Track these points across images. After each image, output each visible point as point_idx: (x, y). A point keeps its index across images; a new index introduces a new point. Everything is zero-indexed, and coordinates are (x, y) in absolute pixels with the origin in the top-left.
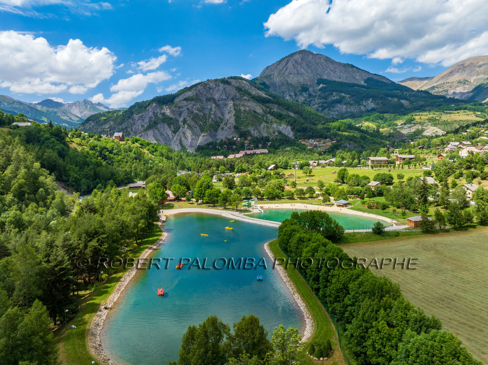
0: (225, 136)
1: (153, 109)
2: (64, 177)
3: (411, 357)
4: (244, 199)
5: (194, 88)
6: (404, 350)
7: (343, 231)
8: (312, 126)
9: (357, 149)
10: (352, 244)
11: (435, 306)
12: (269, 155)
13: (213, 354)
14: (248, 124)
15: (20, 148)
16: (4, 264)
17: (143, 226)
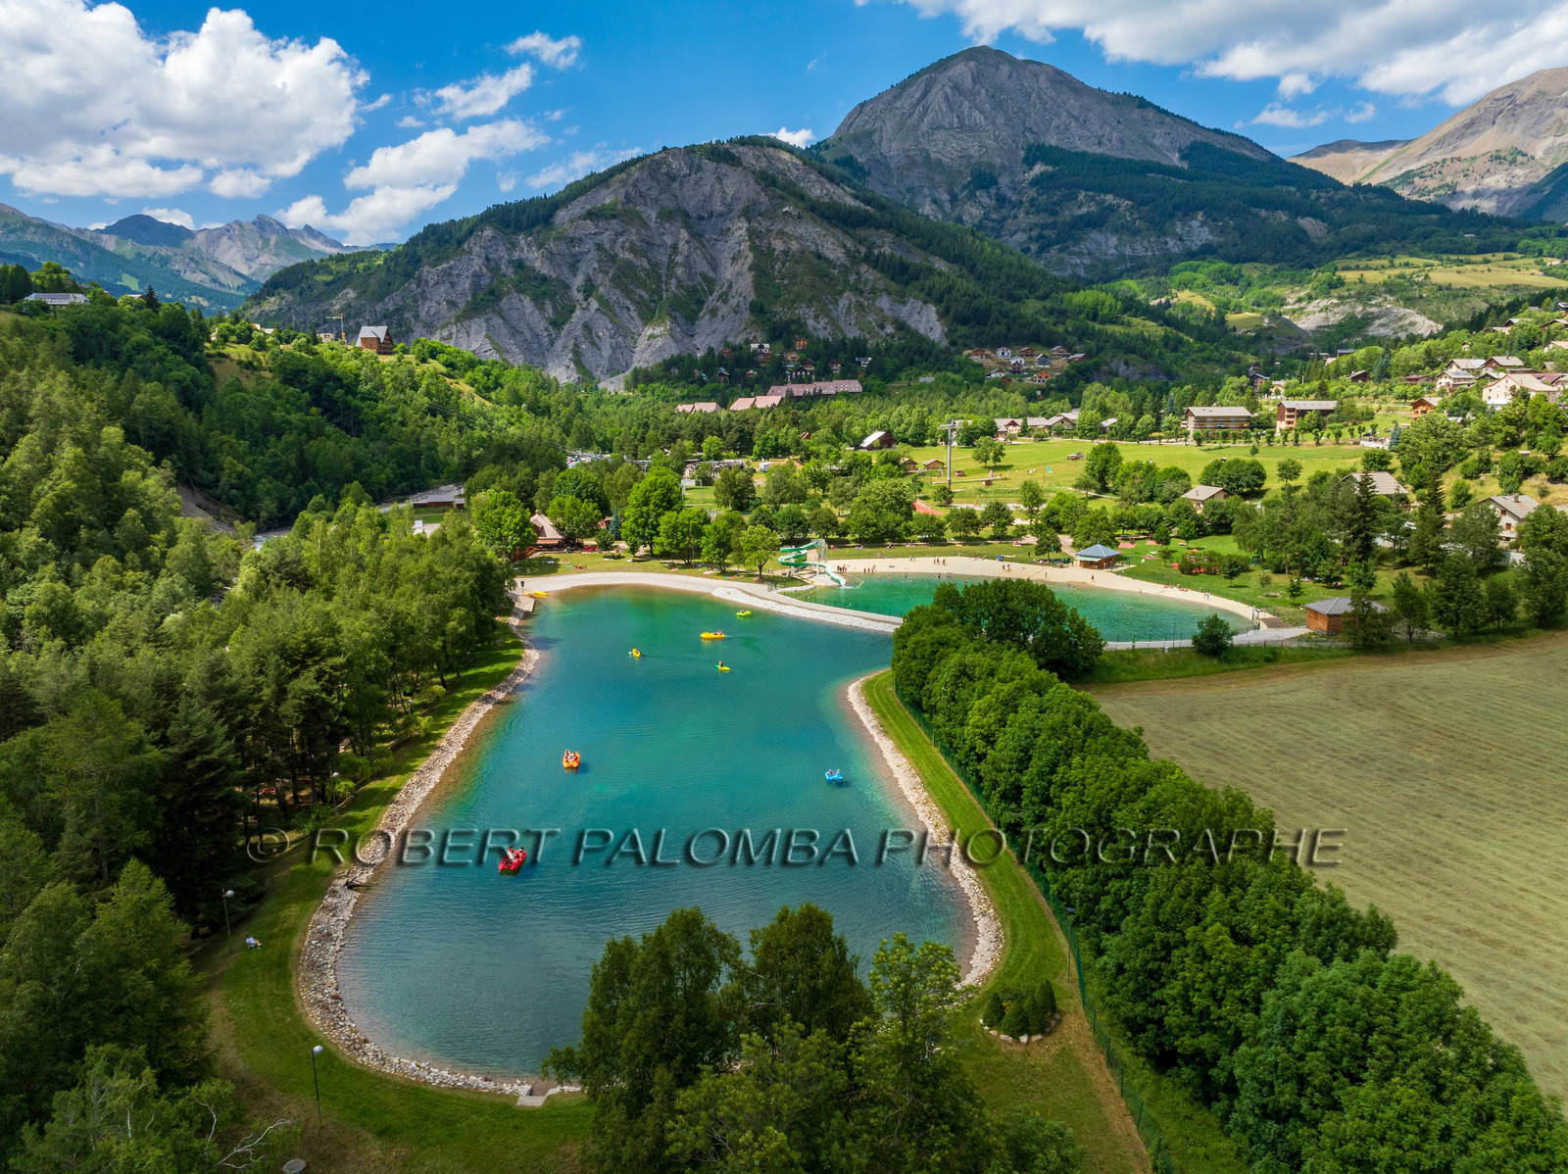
0: (720, 338)
1: (486, 248)
2: (202, 473)
3: (1299, 1032)
4: (785, 543)
5: (619, 176)
6: (1280, 1013)
7: (1101, 646)
8: (1007, 303)
9: (1150, 380)
10: (1128, 686)
11: (1383, 880)
12: (866, 401)
13: (687, 1022)
14: (798, 296)
15: (54, 377)
16: (25, 750)
17: (463, 629)
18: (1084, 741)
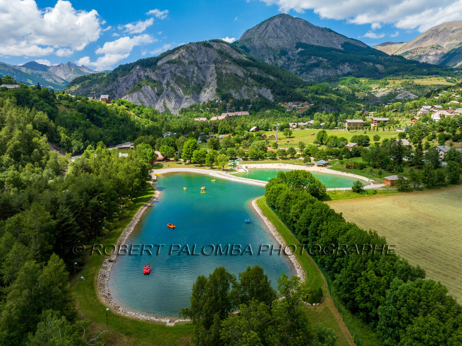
0: (207, 99)
1: (137, 72)
2: (56, 139)
3: (398, 302)
4: (230, 159)
5: (177, 51)
6: (392, 296)
7: (326, 189)
8: (291, 89)
9: (333, 112)
10: (333, 201)
11: (413, 258)
13: (222, 300)
14: (230, 87)
15: (12, 109)
16: (16, 221)
17: (138, 185)
18: (327, 217)
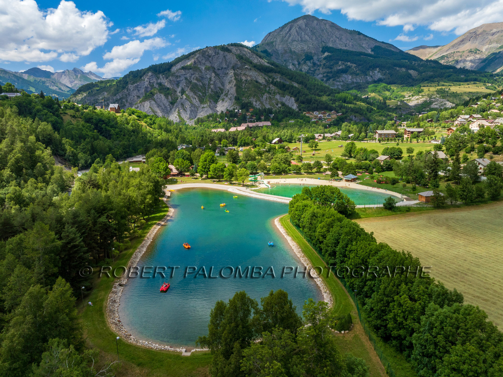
0: (225, 108)
1: (149, 79)
2: (61, 152)
3: (434, 329)
4: (251, 174)
5: (192, 56)
7: (355, 207)
8: (317, 97)
9: (362, 122)
10: (363, 219)
11: (449, 281)
12: (273, 128)
13: (243, 327)
14: (250, 95)
15: (13, 120)
16: (17, 241)
17: (151, 202)
18: (357, 237)
